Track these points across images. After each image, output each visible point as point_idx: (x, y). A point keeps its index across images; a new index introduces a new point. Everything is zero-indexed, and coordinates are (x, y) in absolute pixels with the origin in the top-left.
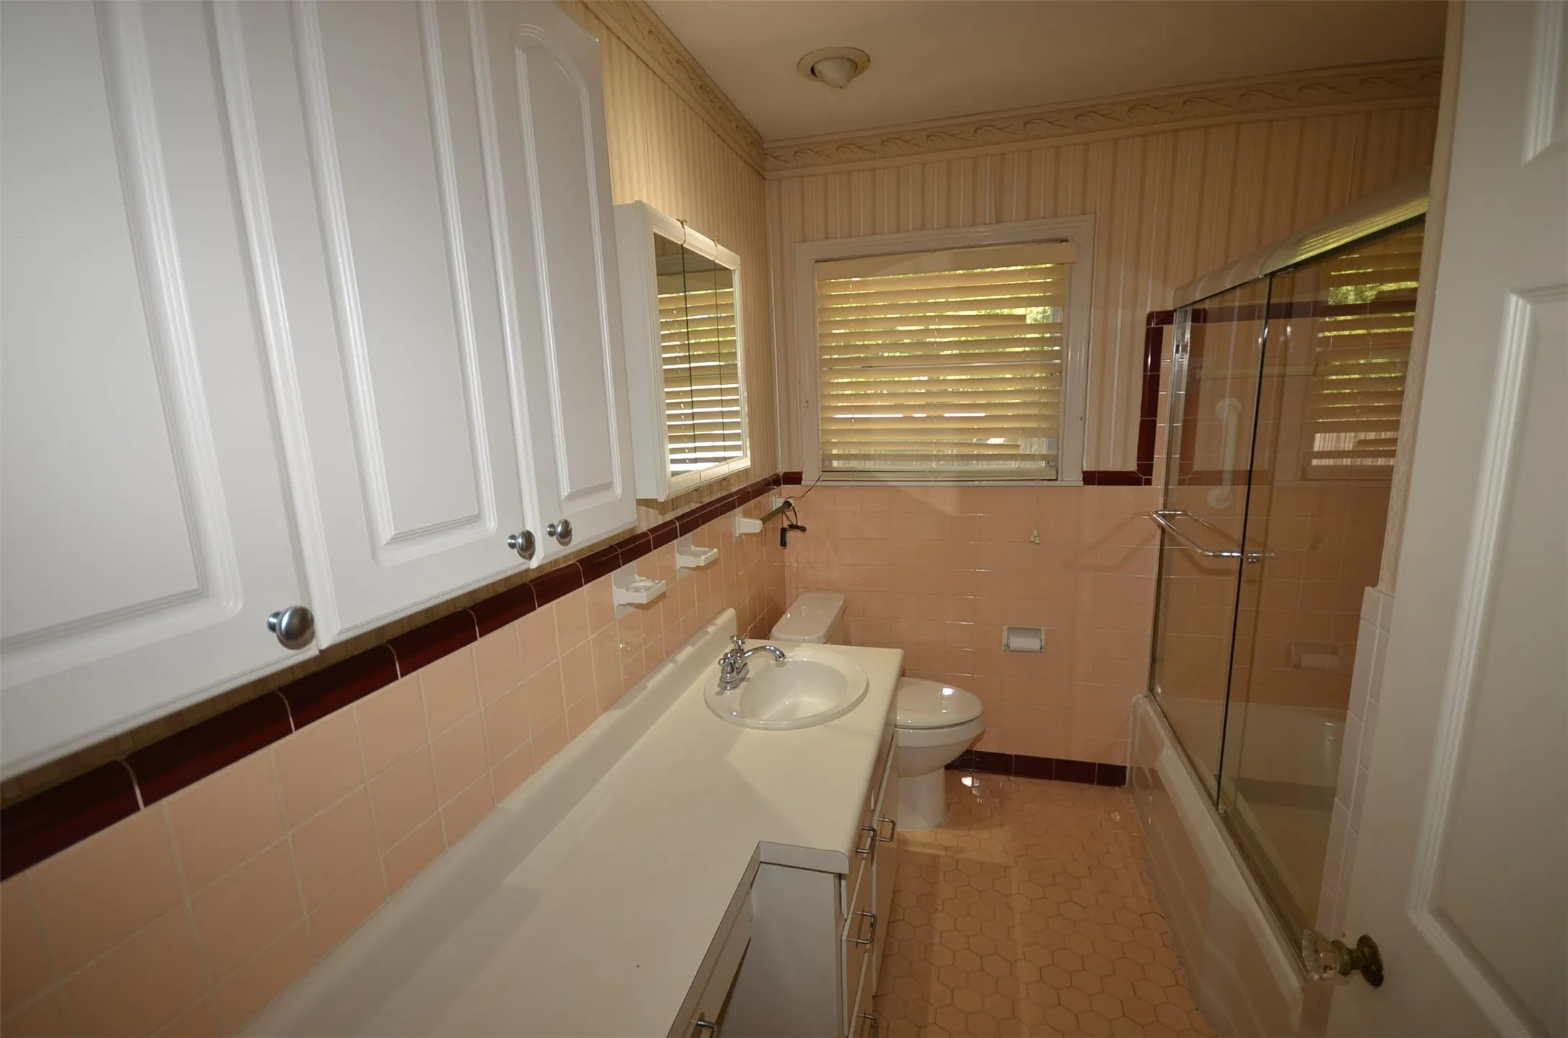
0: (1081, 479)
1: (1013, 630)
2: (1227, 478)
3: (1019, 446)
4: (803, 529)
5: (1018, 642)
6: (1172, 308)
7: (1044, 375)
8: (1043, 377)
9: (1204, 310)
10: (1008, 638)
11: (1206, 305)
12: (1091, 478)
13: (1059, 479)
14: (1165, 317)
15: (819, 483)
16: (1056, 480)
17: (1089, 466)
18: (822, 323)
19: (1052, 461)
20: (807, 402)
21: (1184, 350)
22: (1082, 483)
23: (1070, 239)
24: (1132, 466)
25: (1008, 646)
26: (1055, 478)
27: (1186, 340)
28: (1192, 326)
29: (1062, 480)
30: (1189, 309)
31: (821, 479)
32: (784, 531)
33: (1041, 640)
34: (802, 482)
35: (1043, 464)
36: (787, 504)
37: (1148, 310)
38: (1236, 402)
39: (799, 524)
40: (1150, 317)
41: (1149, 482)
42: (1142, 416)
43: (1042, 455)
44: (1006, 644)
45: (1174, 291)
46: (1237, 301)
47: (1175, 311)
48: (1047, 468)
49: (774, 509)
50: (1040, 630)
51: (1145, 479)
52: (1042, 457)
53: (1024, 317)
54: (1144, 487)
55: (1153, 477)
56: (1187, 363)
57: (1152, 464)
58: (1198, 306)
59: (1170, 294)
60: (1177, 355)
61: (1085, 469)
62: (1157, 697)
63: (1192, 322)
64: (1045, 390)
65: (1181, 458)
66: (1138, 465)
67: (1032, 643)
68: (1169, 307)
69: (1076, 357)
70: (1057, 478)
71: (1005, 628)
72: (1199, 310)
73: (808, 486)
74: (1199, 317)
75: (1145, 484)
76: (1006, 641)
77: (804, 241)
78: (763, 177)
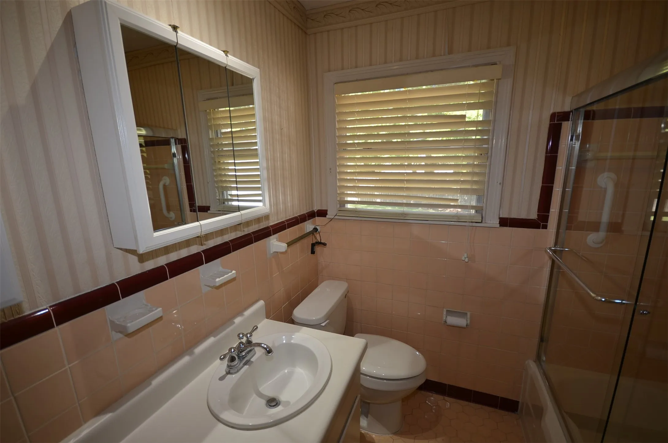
0: (498, 223)
1: (449, 312)
2: (603, 227)
3: (458, 200)
4: (325, 244)
5: (452, 320)
6: (569, 110)
7: (476, 154)
8: (476, 156)
9: (594, 111)
10: (446, 317)
11: (595, 107)
12: (504, 222)
13: (483, 222)
14: (565, 116)
15: (336, 217)
16: (481, 222)
17: (505, 215)
18: (340, 121)
19: (479, 210)
20: (330, 169)
21: (577, 139)
22: (499, 225)
23: (498, 63)
24: (533, 215)
25: (446, 322)
26: (480, 221)
27: (578, 132)
28: (583, 123)
29: (486, 223)
30: (582, 111)
31: (337, 215)
32: (313, 245)
33: (467, 321)
34: (327, 216)
35: (473, 212)
36: (315, 230)
37: (551, 112)
38: (613, 175)
39: (322, 241)
40: (553, 116)
41: (545, 227)
42: (543, 183)
43: (472, 206)
44: (445, 320)
45: (571, 97)
46: (618, 104)
47: (572, 111)
48: (476, 214)
49: (308, 232)
50: (466, 313)
51: (542, 224)
52: (473, 207)
53: (464, 116)
54: (541, 230)
55: (548, 224)
56: (578, 148)
57: (549, 215)
58: (589, 108)
59: (568, 100)
60: (571, 142)
61: (501, 216)
62: (542, 363)
63: (584, 119)
64: (476, 165)
65: (569, 212)
66: (538, 215)
67: (461, 322)
68: (567, 109)
69: (500, 143)
70: (482, 221)
71: (445, 310)
72: (590, 111)
73: (331, 218)
74: (589, 116)
75: (542, 228)
76: (445, 318)
77: (329, 71)
78: (306, 33)
